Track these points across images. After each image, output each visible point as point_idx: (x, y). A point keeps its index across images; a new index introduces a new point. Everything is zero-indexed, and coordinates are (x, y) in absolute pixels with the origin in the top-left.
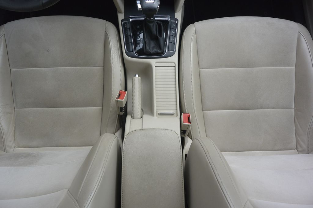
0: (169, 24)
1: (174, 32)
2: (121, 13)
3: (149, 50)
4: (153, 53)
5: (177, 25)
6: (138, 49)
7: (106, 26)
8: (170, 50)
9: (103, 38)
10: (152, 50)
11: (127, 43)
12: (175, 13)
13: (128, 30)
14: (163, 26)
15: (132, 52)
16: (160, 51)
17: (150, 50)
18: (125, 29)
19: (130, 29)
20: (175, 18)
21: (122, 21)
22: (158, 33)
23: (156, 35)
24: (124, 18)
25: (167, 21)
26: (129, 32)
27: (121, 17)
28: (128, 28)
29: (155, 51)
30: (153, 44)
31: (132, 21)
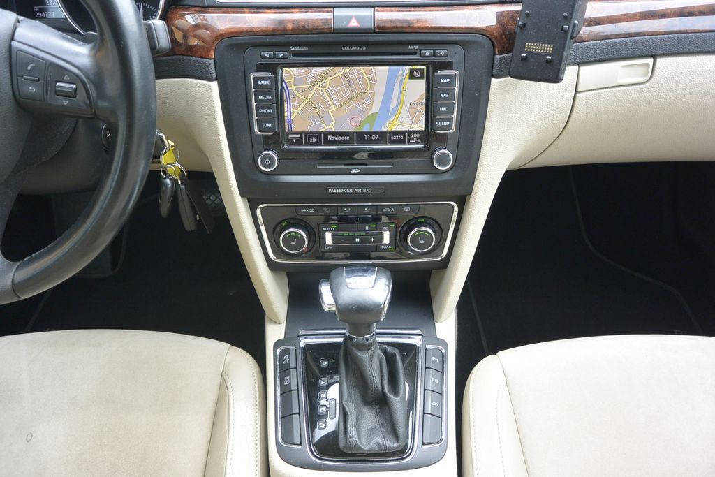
0: (421, 355)
1: (437, 381)
2: (277, 322)
3: (357, 440)
4: (370, 450)
5: (444, 359)
6: (319, 434)
7: (228, 360)
8: (429, 441)
9: (212, 395)
10: (369, 440)
11: (286, 416)
12: (436, 324)
13: (293, 372)
14: (403, 361)
15: (300, 444)
16: (396, 445)
17: (359, 439)
18: (283, 370)
19: (300, 370)
20: (438, 337)
21: (278, 344)
22: (386, 381)
23: (381, 388)
24: (283, 337)
25: (413, 346)
26: (296, 380)
27: (274, 333)
28: (293, 365)
29: (379, 445)
30: (369, 418)
31: (308, 347)
